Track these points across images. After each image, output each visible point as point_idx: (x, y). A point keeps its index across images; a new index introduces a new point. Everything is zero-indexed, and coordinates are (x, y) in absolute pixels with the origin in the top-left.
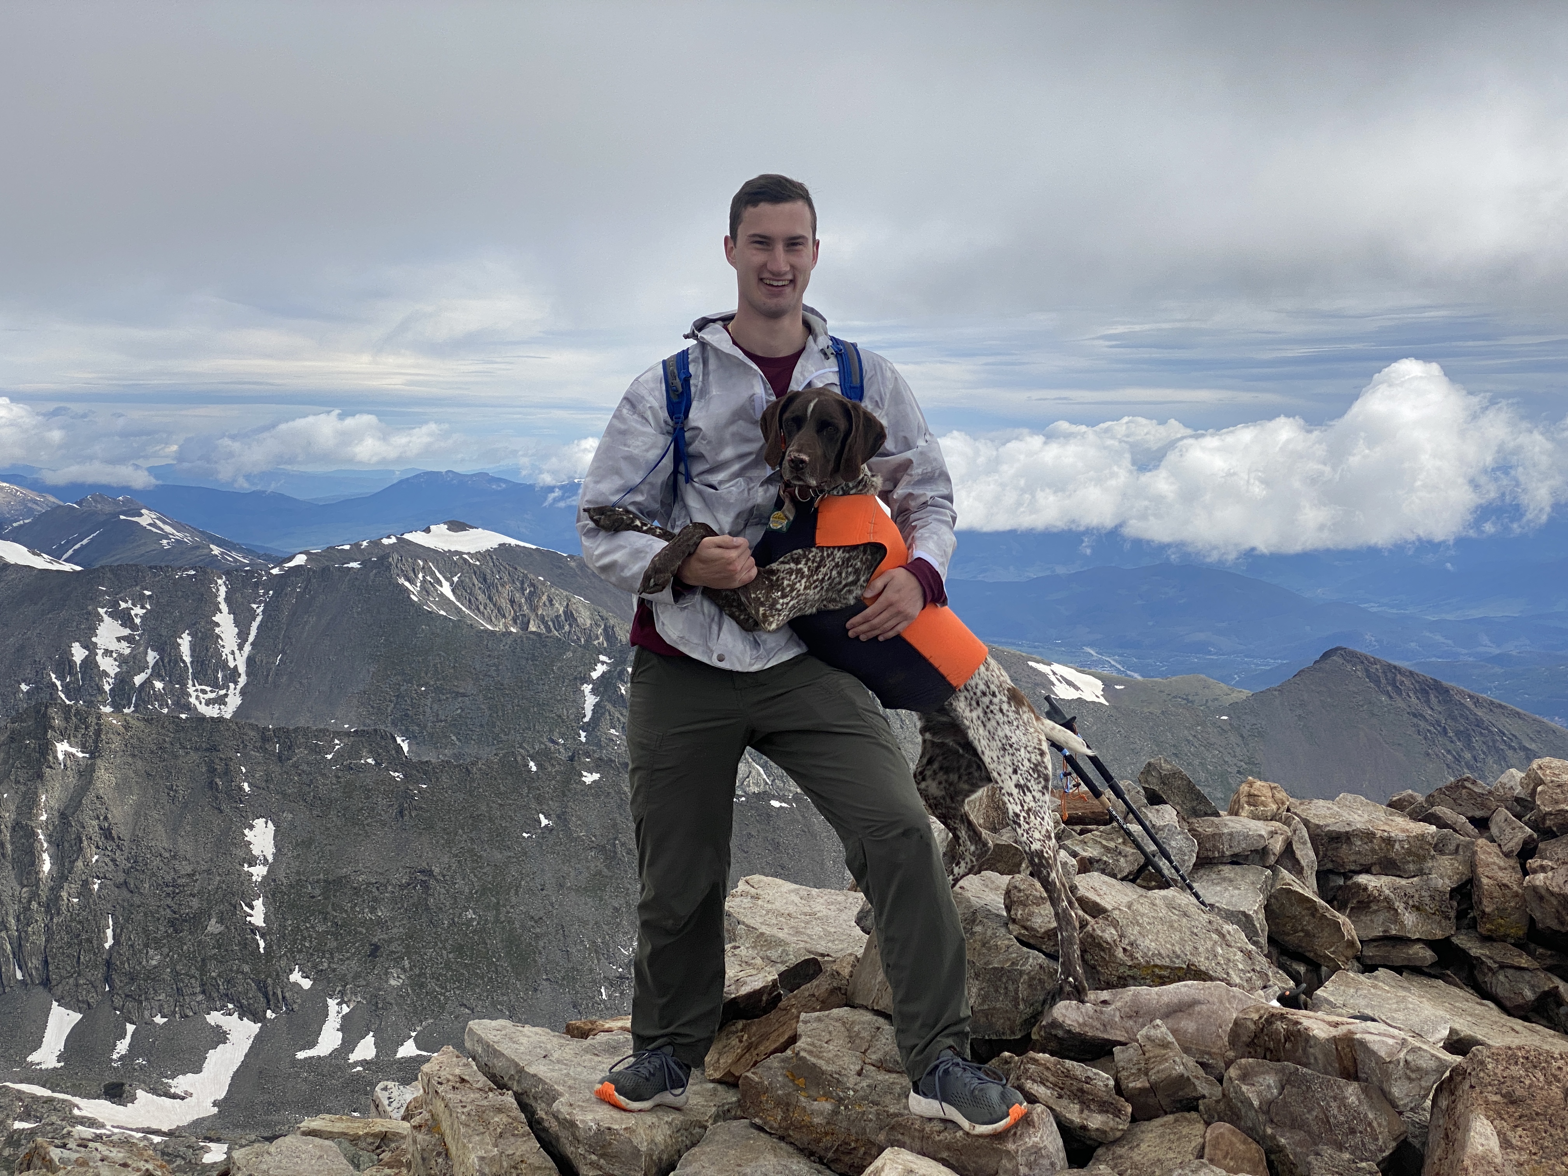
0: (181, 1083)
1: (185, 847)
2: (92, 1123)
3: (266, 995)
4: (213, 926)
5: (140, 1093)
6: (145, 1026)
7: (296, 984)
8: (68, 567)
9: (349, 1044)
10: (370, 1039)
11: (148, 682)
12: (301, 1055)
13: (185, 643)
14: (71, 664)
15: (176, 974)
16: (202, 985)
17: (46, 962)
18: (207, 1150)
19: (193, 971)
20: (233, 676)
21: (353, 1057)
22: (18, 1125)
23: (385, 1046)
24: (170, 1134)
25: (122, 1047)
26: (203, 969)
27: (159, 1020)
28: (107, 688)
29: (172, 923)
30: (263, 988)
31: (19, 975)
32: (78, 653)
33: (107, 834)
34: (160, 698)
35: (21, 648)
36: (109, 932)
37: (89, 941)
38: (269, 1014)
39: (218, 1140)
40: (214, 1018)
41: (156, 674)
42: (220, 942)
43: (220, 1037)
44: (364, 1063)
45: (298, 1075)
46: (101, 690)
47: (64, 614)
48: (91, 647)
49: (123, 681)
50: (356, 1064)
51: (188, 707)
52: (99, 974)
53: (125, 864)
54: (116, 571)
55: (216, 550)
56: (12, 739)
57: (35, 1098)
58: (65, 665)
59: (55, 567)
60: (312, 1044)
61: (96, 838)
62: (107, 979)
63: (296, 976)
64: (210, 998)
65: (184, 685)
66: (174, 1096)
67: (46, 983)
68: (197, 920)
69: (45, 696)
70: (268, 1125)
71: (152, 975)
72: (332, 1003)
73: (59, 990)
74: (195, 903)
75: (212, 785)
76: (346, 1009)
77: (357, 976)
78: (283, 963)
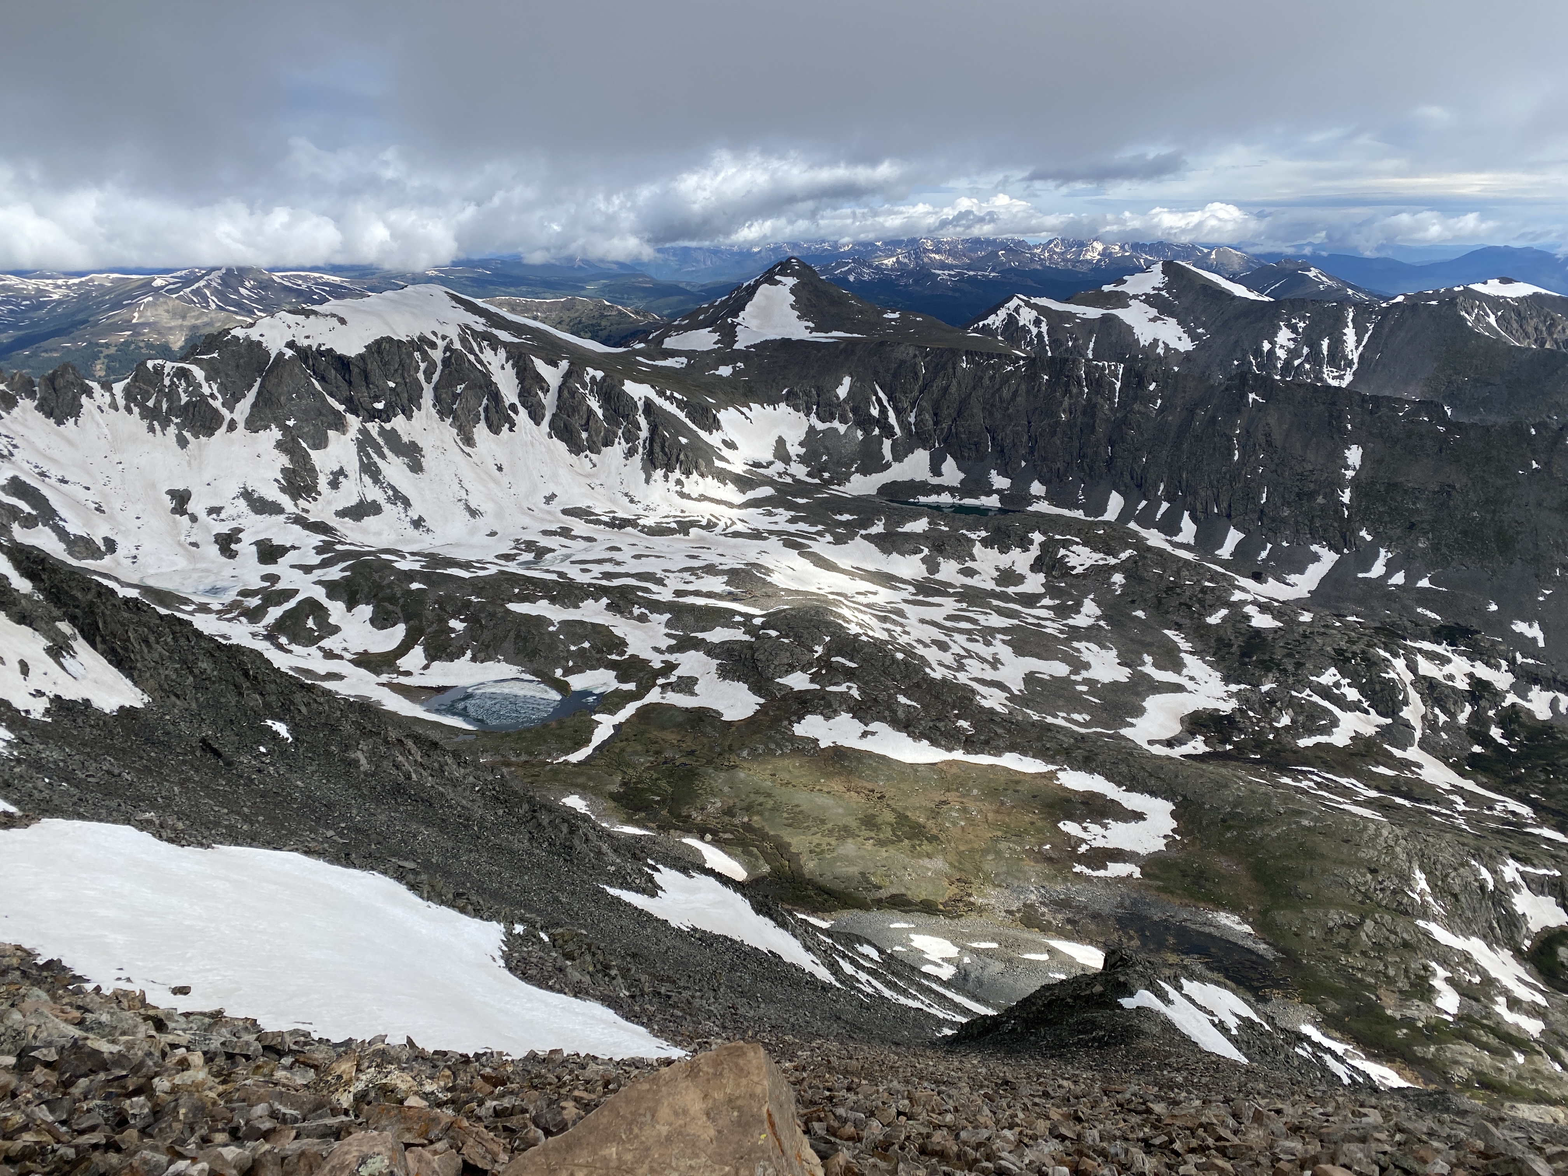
0: (1292, 578)
1: (1310, 455)
2: (1243, 589)
3: (1345, 541)
4: (1320, 500)
5: (1270, 579)
6: (1277, 547)
7: (1363, 537)
8: (1267, 299)
9: (1389, 574)
10: (1402, 574)
11: (1301, 364)
12: (1360, 575)
13: (1325, 343)
14: (1262, 351)
15: (1297, 522)
16: (1311, 529)
17: (1230, 506)
18: (1302, 615)
19: (1306, 522)
20: (1350, 363)
21: (1390, 582)
22: (1207, 584)
23: (1411, 578)
24: (1283, 602)
25: (1264, 554)
26: (1312, 521)
27: (1285, 544)
28: (1279, 366)
29: (1298, 495)
30: (1344, 536)
31: (1216, 511)
32: (1266, 346)
33: (1269, 444)
34: (1307, 373)
35: (1237, 342)
36: (1264, 495)
37: (1253, 498)
38: (1345, 551)
39: (1308, 611)
40: (1315, 548)
41: (1307, 360)
42: (1323, 508)
43: (1316, 558)
44: (1396, 586)
45: (1357, 585)
46: (1275, 367)
47: (1261, 324)
48: (1273, 343)
49: (1288, 363)
50: (1392, 585)
51: (1322, 380)
52: (1255, 516)
53: (1276, 461)
54: (1292, 302)
55: (1350, 292)
56: (1227, 389)
57: (1216, 572)
58: (1258, 352)
59: (1260, 298)
60: (1368, 570)
61: (1264, 445)
62: (1260, 519)
63: (1363, 533)
64: (1313, 537)
65: (1321, 367)
66: (1288, 584)
67: (1229, 516)
68: (1312, 495)
69: (1245, 368)
70: (1336, 608)
71: (1284, 521)
72: (1382, 551)
73: (1235, 521)
74: (1312, 486)
75: (1330, 423)
76: (1390, 555)
77: (1399, 538)
78: (1357, 524)
